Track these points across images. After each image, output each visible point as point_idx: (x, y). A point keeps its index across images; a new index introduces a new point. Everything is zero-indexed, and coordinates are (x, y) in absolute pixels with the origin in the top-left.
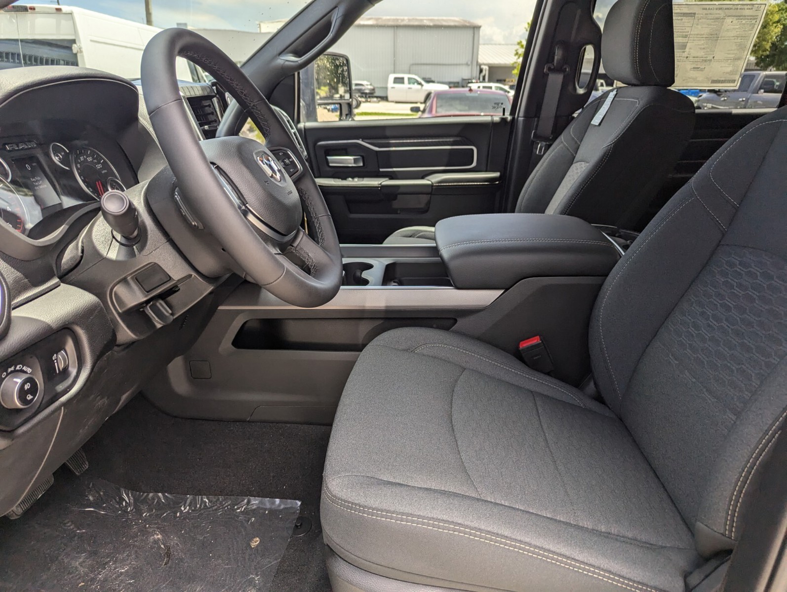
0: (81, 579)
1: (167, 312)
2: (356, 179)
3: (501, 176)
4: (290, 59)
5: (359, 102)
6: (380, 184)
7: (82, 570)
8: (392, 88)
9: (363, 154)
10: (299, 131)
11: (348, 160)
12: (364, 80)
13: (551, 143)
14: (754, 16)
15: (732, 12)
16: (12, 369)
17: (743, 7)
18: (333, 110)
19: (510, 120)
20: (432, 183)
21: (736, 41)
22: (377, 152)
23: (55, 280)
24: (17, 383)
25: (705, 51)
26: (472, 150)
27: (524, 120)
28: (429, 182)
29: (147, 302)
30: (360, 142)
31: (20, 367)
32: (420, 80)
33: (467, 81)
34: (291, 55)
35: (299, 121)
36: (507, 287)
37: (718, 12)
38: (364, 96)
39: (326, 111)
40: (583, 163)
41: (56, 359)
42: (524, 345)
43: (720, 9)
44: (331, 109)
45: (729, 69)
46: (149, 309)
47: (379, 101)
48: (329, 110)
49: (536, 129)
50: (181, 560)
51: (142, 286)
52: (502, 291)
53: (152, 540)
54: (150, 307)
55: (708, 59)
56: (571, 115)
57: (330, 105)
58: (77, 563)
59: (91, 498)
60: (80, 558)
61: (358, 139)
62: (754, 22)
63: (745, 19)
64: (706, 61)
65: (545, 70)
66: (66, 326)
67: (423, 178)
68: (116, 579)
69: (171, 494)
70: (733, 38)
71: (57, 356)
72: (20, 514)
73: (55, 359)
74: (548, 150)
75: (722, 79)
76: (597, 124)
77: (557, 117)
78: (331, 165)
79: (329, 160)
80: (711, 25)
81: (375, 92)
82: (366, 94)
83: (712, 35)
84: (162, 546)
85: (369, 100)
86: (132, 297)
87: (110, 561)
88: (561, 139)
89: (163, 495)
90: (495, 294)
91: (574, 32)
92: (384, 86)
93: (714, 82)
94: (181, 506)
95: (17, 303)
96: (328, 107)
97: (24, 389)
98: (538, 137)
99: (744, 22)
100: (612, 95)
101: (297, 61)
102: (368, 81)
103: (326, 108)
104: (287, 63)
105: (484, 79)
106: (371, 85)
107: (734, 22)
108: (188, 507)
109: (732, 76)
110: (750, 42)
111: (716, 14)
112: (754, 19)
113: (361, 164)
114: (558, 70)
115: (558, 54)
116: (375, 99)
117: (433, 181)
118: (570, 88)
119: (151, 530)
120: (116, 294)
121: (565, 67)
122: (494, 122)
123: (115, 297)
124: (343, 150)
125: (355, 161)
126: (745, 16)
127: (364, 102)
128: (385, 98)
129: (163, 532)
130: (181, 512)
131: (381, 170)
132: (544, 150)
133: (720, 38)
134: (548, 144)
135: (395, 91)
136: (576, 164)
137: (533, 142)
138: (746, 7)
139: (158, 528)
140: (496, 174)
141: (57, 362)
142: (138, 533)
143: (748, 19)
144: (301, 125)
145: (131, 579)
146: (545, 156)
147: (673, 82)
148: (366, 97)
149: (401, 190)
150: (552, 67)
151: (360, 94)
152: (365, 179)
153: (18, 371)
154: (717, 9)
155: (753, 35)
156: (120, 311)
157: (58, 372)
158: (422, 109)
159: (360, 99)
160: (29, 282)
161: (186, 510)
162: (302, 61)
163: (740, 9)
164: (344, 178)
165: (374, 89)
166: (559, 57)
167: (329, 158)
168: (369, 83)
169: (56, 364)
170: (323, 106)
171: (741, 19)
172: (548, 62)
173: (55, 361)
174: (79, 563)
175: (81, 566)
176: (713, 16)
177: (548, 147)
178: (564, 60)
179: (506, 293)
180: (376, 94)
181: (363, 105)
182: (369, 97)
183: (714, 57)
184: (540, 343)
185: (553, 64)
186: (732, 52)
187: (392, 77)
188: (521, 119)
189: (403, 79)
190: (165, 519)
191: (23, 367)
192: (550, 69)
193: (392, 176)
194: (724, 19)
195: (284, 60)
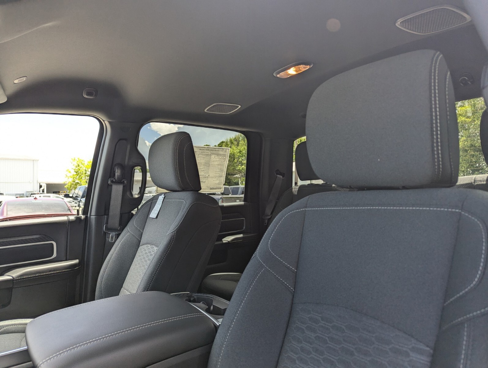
3: (79, 262)
13: (119, 232)
14: (224, 155)
15: (214, 152)
17: (219, 150)
19: (84, 218)
20: (13, 278)
21: (218, 167)
25: (204, 172)
26: (52, 244)
27: (96, 217)
28: (10, 278)
33: (31, 193)
37: (207, 151)
40: (149, 245)
43: (208, 150)
45: (217, 182)
49: (107, 223)
55: (206, 176)
56: (131, 212)
62: (225, 157)
63: (221, 156)
64: (205, 177)
65: (109, 183)
70: (217, 165)
74: (117, 239)
75: (215, 187)
76: (155, 217)
77: (121, 215)
80: (205, 158)
83: (206, 163)
88: (127, 229)
91: (127, 158)
93: (211, 189)
98: (109, 229)
99: (220, 157)
100: (161, 198)
105: (43, 191)
107: (216, 157)
109: (219, 186)
110: (225, 168)
111: (207, 152)
112: (225, 156)
114: (119, 182)
115: (118, 173)
117: (14, 275)
118: (128, 193)
121: (123, 180)
122: (70, 221)
126: (220, 154)
132: (115, 238)
133: (210, 165)
134: (118, 234)
136: (143, 246)
137: (105, 233)
138: (220, 150)
140: (76, 261)
143: (222, 156)
146: (116, 243)
147: (201, 189)
150: (114, 180)
154: (206, 150)
155: (225, 164)
163: (218, 151)
166: (119, 174)
171: (219, 156)
172: (110, 177)
176: (205, 153)
177: (118, 236)
178: (123, 175)
183: (209, 176)
185: (115, 179)
186: (217, 173)
188: (93, 217)
192: (112, 182)
194: (211, 155)
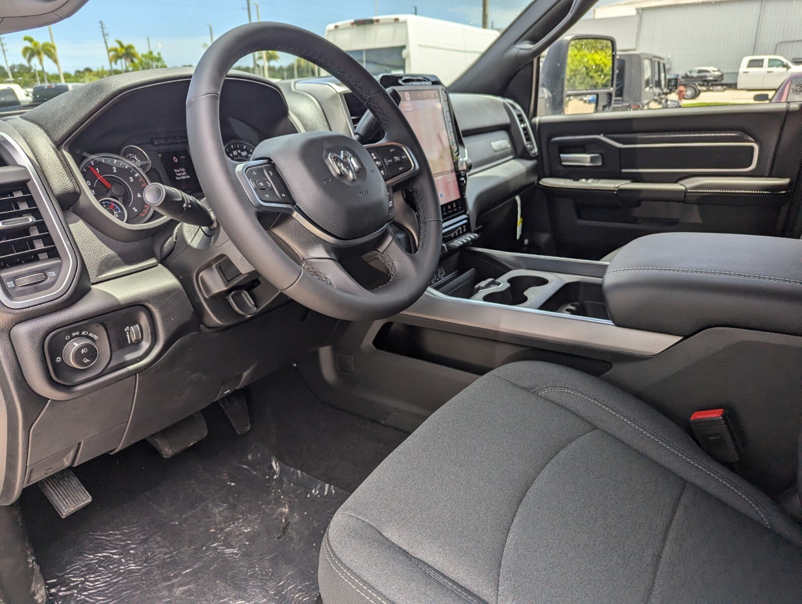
0: (215, 525)
1: (251, 303)
2: (590, 181)
3: (790, 183)
4: (526, 47)
5: (697, 92)
6: (617, 187)
7: (219, 518)
8: (744, 72)
9: (602, 152)
10: (533, 126)
11: (585, 159)
12: (710, 66)
16: (77, 333)
18: (590, 102)
20: (686, 189)
22: (620, 149)
23: (153, 261)
24: (75, 346)
26: (752, 148)
28: (683, 188)
29: (228, 292)
30: (601, 137)
31: (86, 333)
32: (785, 61)
34: (527, 42)
35: (535, 115)
36: (687, 334)
38: (706, 84)
39: (582, 102)
41: (129, 331)
42: (697, 416)
44: (587, 101)
46: (231, 298)
47: (725, 89)
48: (585, 101)
50: (291, 539)
51: (224, 274)
52: (680, 338)
53: (279, 512)
54: (232, 297)
57: (588, 96)
58: (218, 510)
59: (250, 457)
60: (221, 507)
61: (599, 134)
66: (141, 303)
67: (676, 182)
68: (237, 536)
69: (308, 474)
71: (129, 329)
72: (170, 455)
73: (127, 331)
78: (564, 163)
79: (562, 159)
81: (722, 79)
82: (708, 81)
84: (283, 520)
85: (711, 88)
86: (216, 283)
87: (240, 518)
89: (301, 473)
90: (671, 340)
92: (736, 71)
94: (312, 489)
95: (105, 277)
96: (585, 99)
97: (81, 352)
101: (531, 49)
102: (715, 67)
103: (582, 100)
104: (521, 52)
106: (719, 71)
108: (318, 492)
113: (600, 164)
116: (720, 87)
117: (688, 186)
119: (283, 502)
120: (202, 278)
123: (201, 282)
124: (581, 147)
125: (593, 160)
127: (704, 91)
128: (733, 86)
129: (291, 508)
130: (311, 494)
131: (624, 171)
135: (748, 76)
139: (290, 502)
140: (783, 181)
141: (129, 334)
142: (272, 501)
144: (536, 120)
145: (247, 541)
148: (708, 85)
149: (642, 195)
151: (700, 83)
152: (602, 181)
153: (83, 336)
156: (207, 297)
157: (129, 343)
158: (770, 97)
159: (699, 88)
160: (123, 261)
161: (316, 494)
162: (535, 48)
164: (577, 179)
165: (722, 76)
167: (562, 155)
168: (716, 69)
169: (128, 335)
170: (579, 97)
173: (127, 333)
174: (218, 511)
175: (219, 514)
179: (684, 342)
180: (724, 82)
181: (702, 94)
182: (712, 85)
184: (720, 419)
187: (746, 60)
189: (762, 61)
190: (296, 496)
191: (89, 334)
193: (636, 178)
195: (519, 48)
